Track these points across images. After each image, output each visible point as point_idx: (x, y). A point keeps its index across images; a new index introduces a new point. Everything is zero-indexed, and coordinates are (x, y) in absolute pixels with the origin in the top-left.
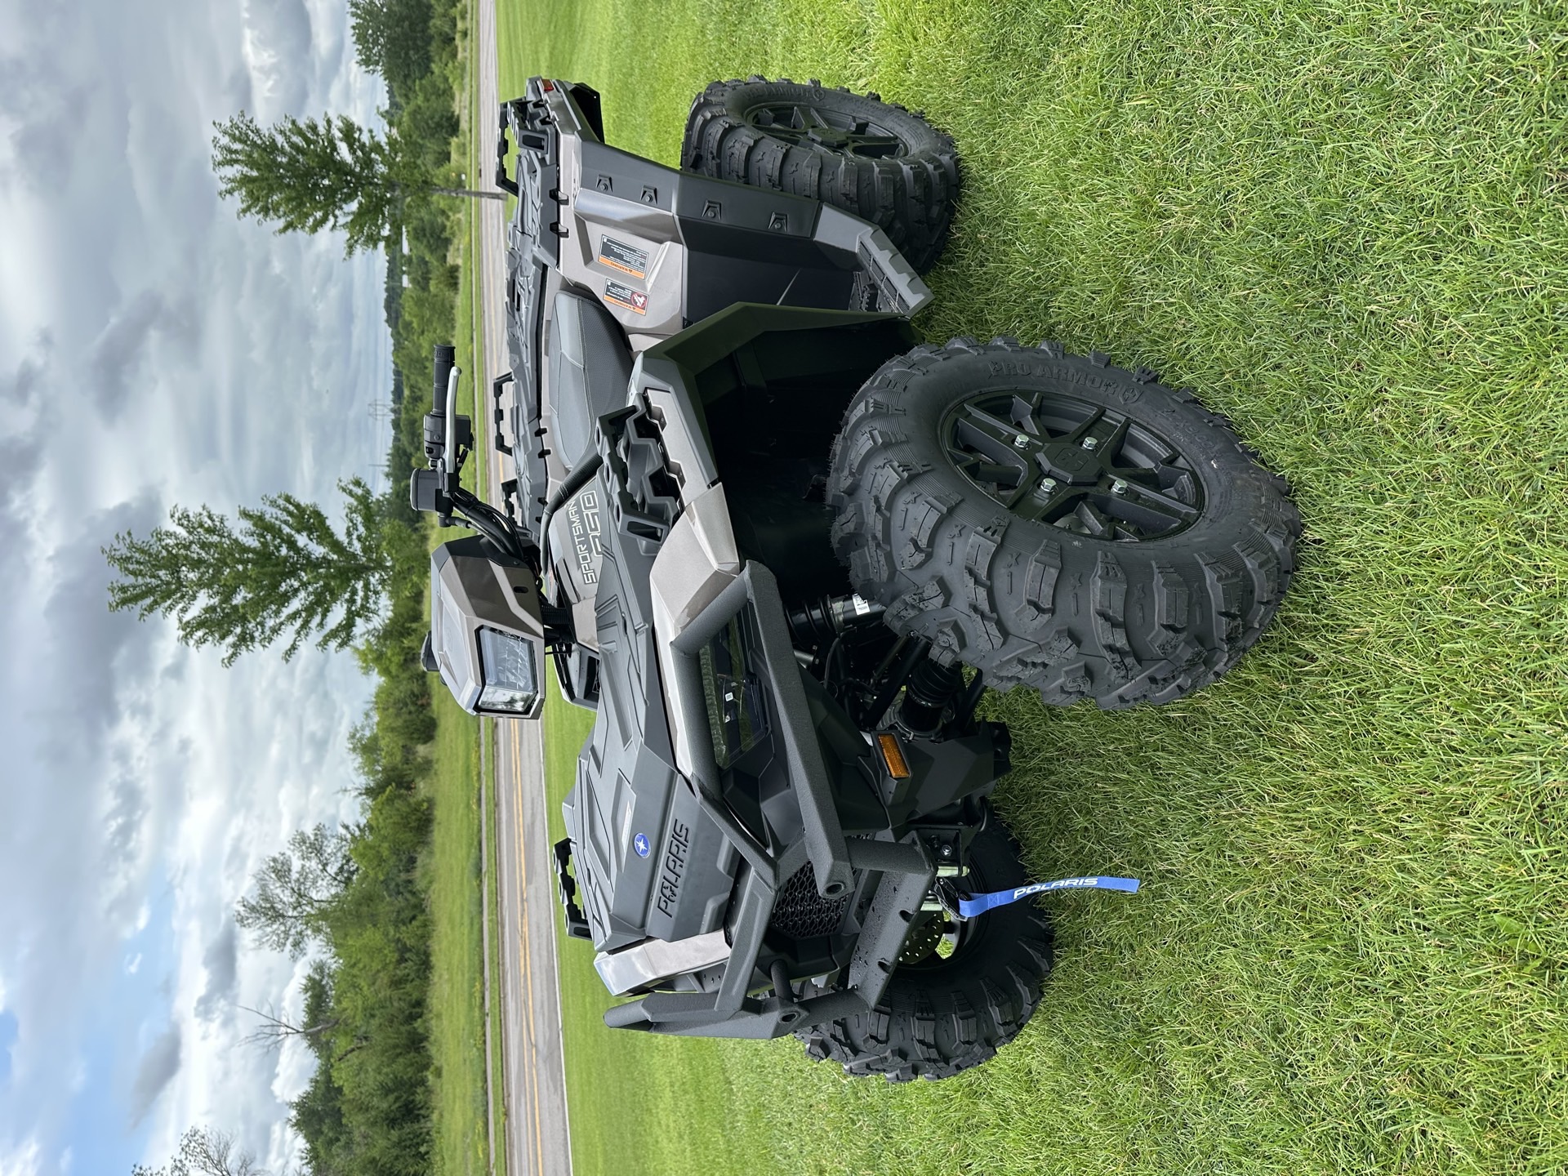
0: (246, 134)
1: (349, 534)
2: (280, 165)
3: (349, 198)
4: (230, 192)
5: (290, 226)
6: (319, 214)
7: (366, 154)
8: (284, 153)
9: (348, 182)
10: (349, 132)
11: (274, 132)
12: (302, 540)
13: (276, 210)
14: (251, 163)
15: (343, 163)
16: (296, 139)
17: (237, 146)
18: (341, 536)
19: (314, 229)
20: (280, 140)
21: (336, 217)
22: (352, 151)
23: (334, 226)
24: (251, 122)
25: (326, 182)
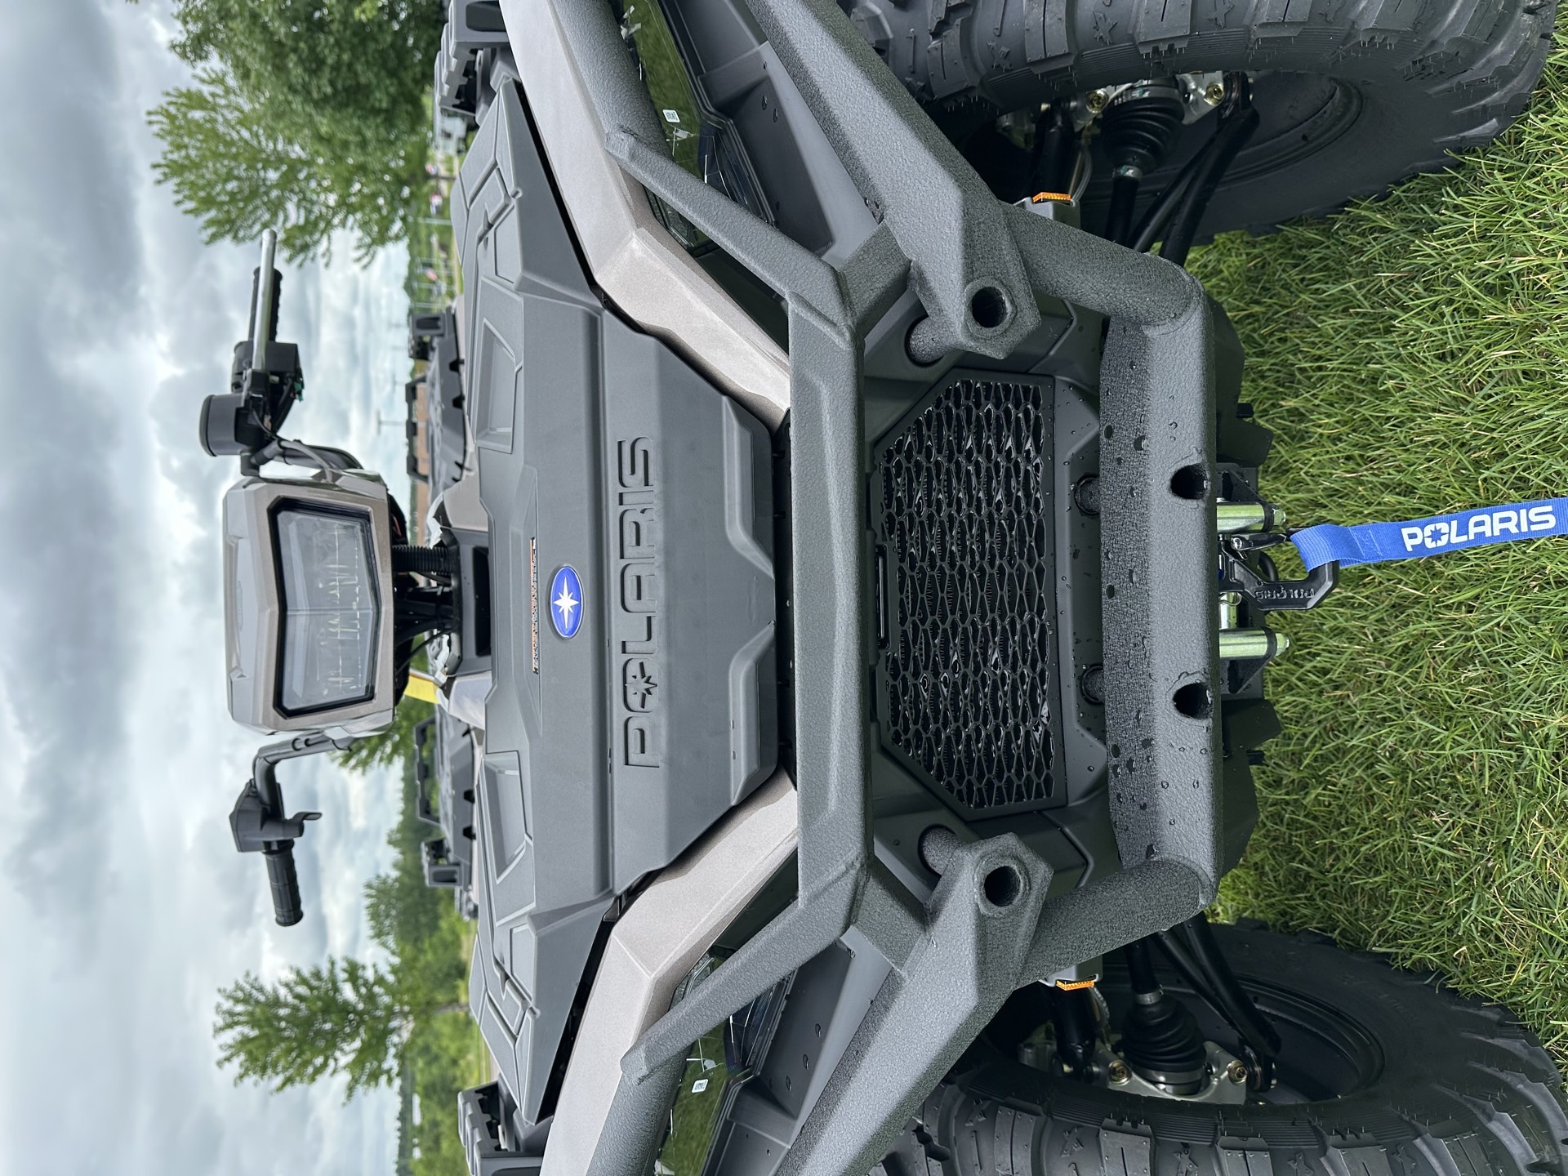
0: (250, 995)
2: (280, 1019)
3: (352, 1036)
4: (228, 1059)
5: (289, 1080)
6: (319, 1061)
7: (370, 990)
8: (286, 1005)
11: (278, 985)
13: (275, 1066)
14: (253, 1022)
15: (346, 1003)
16: (302, 990)
17: (240, 1008)
19: (313, 1079)
20: (283, 992)
21: (336, 1060)
22: (356, 988)
23: (335, 1071)
24: (256, 979)
25: (328, 1026)
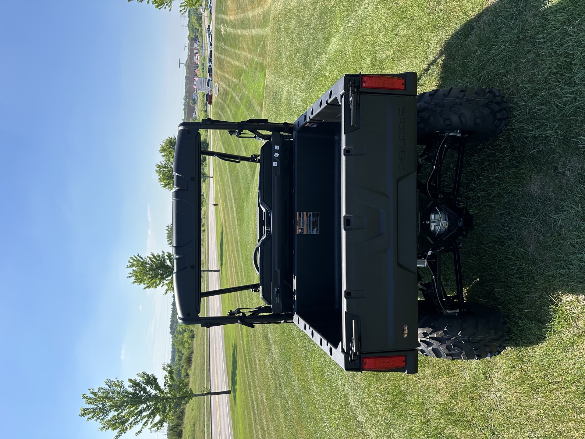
1: (165, 385)
9: (168, 271)
10: (169, 256)
12: (148, 388)
18: (162, 387)
